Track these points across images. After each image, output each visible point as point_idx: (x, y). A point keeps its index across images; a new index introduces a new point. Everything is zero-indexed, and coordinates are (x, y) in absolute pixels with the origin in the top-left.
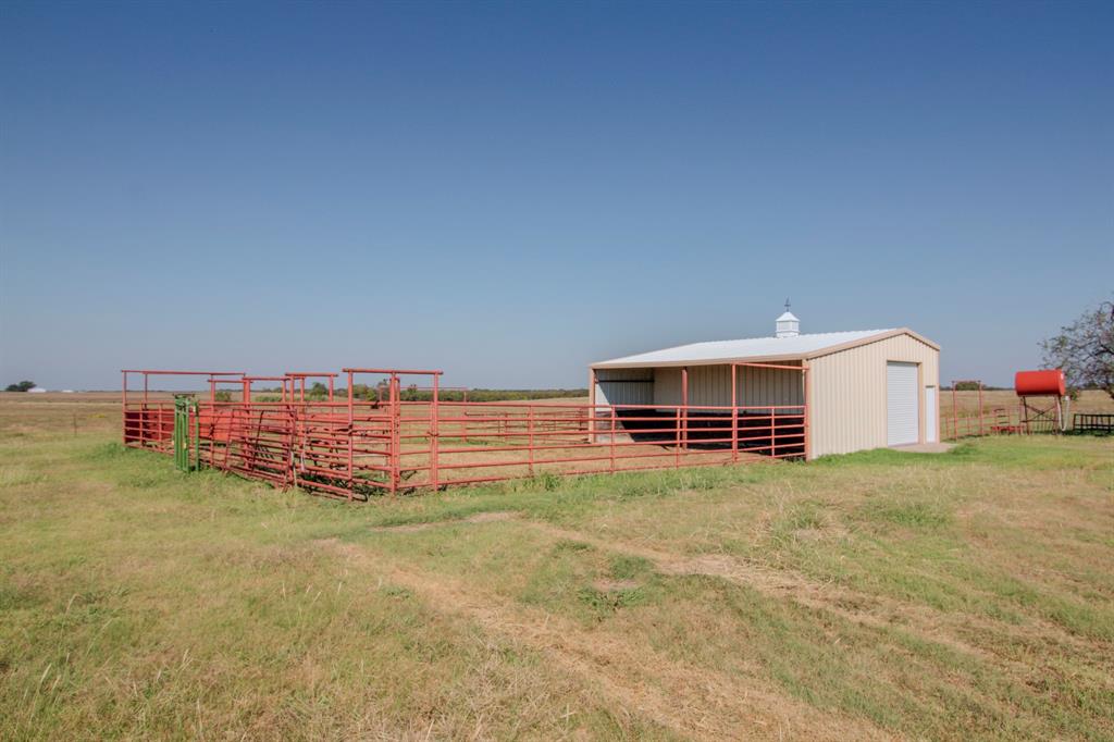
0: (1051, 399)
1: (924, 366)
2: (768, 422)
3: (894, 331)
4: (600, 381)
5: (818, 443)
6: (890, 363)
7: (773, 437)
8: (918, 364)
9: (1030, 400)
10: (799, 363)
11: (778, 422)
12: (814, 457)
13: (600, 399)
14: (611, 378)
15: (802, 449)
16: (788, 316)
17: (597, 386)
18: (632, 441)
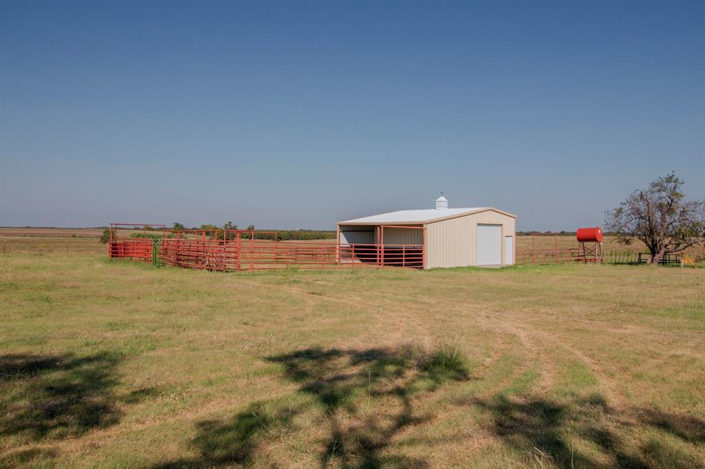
0: (593, 243)
1: (504, 226)
2: (402, 252)
3: (483, 209)
4: (343, 231)
5: (430, 261)
6: (479, 224)
7: (404, 258)
8: (501, 225)
9: (586, 244)
10: (422, 225)
11: (406, 252)
12: (429, 268)
13: (343, 241)
14: (349, 230)
15: (421, 264)
16: (442, 199)
17: (341, 234)
18: (360, 262)
